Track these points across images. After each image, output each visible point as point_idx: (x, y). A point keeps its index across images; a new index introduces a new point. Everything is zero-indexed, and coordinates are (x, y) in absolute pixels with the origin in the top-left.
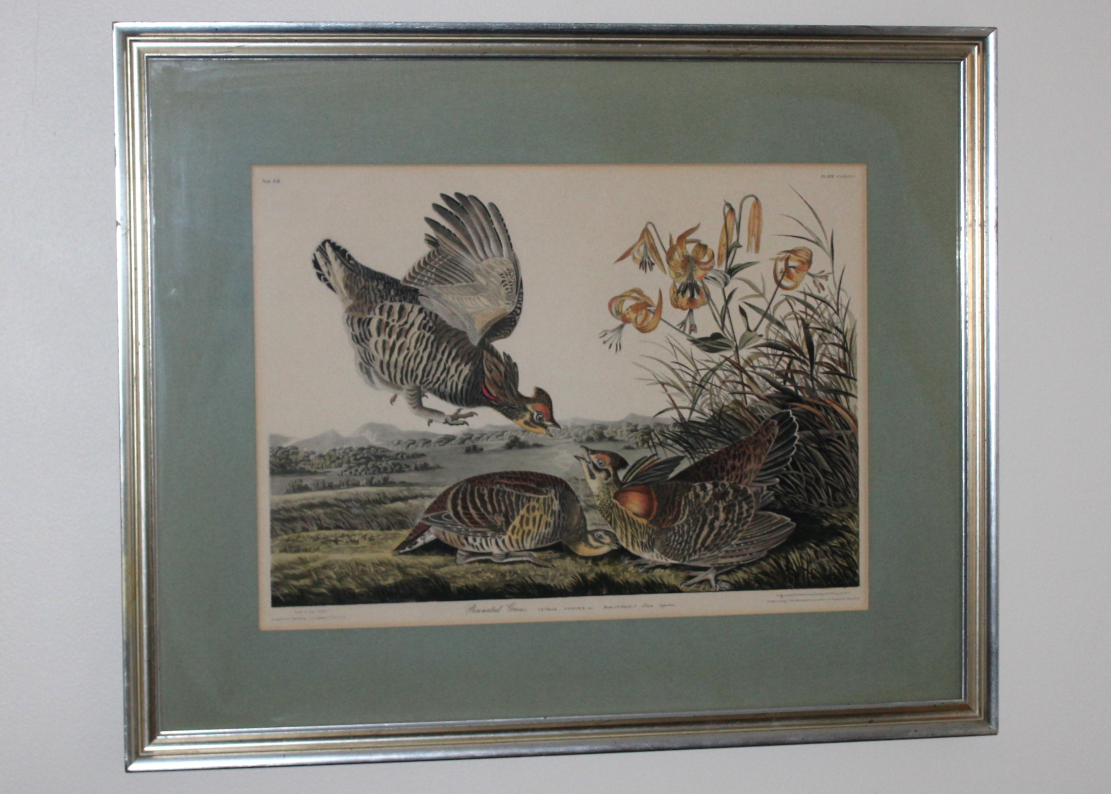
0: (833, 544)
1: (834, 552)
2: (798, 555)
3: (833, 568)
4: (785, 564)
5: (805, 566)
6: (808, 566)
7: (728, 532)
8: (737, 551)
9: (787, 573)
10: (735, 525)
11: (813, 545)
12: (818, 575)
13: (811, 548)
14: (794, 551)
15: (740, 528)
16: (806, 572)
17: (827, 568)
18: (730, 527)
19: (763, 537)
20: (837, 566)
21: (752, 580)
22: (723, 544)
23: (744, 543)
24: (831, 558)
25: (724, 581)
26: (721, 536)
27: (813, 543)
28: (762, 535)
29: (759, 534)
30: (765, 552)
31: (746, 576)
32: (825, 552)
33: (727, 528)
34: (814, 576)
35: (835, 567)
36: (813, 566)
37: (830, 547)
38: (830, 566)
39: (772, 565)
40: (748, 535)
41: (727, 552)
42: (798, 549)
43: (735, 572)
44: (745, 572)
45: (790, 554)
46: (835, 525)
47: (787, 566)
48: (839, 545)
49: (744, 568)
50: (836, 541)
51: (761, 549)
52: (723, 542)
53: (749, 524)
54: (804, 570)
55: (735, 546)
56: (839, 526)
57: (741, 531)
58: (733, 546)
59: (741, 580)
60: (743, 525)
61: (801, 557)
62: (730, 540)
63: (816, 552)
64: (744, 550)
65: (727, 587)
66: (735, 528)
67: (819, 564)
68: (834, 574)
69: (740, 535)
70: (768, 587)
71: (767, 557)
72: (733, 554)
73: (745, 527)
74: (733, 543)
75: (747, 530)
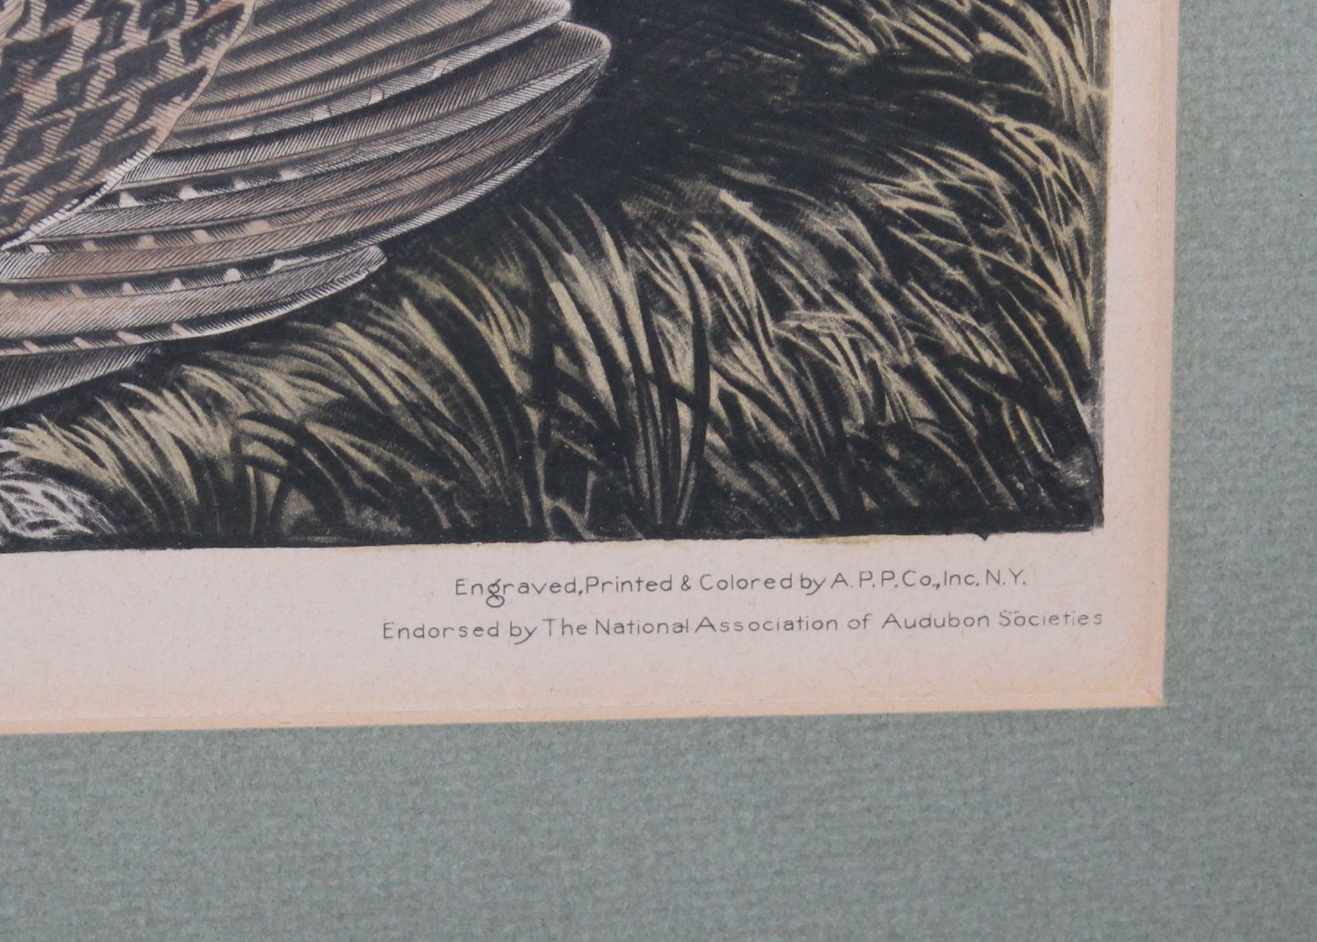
0: (899, 204)
1: (904, 263)
2: (625, 283)
3: (895, 383)
4: (526, 347)
5: (683, 373)
6: (702, 367)
7: (71, 89)
8: (147, 242)
9: (534, 417)
10: (135, 38)
11: (743, 208)
12: (779, 437)
13: (726, 225)
14: (595, 253)
15: (171, 68)
16: (684, 414)
17: (855, 383)
18: (94, 51)
19: (351, 134)
20: (931, 370)
21: (262, 465)
22: (35, 186)
23: (199, 183)
24: (887, 309)
25: (40, 470)
26: (22, 123)
27: (743, 191)
28: (335, 122)
29: (321, 114)
30: (373, 254)
31: (215, 440)
32: (838, 259)
33: (71, 63)
34: (746, 447)
35: (912, 375)
36: (745, 362)
37: (878, 220)
38: (871, 369)
39: (418, 357)
40: (234, 118)
41: (64, 245)
42: (625, 232)
43: (127, 402)
44: (213, 404)
45: (563, 274)
46: (921, 54)
47: (538, 364)
48: (943, 213)
49: (202, 377)
50: (922, 182)
51: (341, 228)
52: (28, 169)
53: (239, 35)
54: (672, 393)
55: (127, 201)
56: (951, 63)
57: (186, 85)
58: (113, 197)
59: (180, 465)
60: (194, 42)
61: (651, 296)
62: (89, 154)
63: (764, 259)
64: (202, 236)
65: (70, 522)
66: (137, 65)
67: (788, 348)
68: (903, 431)
69: (168, 118)
70: (390, 525)
71: (387, 286)
72: (118, 265)
73: (212, 59)
74: (113, 178)
75: (222, 82)
